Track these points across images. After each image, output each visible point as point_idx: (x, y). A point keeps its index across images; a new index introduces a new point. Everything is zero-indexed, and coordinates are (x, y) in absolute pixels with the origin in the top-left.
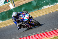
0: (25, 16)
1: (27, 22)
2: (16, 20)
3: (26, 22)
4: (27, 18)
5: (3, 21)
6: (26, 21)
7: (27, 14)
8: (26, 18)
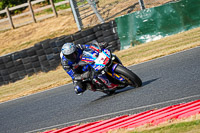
0: (97, 56)
1: (103, 72)
2: (71, 67)
3: (100, 72)
4: (102, 62)
5: (167, 36)
6: (99, 68)
7: (103, 48)
8: (100, 60)
